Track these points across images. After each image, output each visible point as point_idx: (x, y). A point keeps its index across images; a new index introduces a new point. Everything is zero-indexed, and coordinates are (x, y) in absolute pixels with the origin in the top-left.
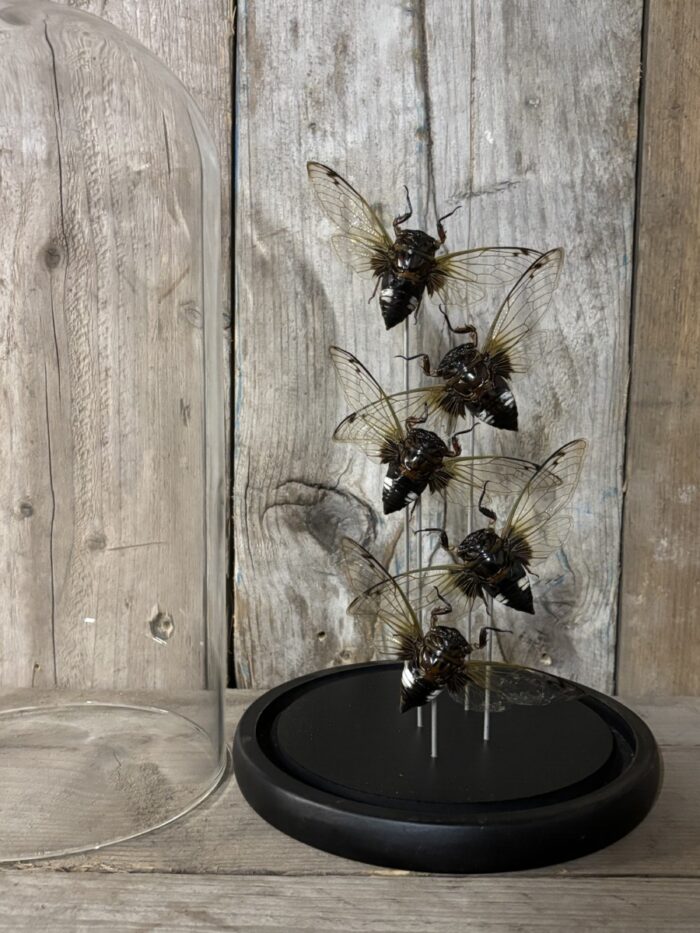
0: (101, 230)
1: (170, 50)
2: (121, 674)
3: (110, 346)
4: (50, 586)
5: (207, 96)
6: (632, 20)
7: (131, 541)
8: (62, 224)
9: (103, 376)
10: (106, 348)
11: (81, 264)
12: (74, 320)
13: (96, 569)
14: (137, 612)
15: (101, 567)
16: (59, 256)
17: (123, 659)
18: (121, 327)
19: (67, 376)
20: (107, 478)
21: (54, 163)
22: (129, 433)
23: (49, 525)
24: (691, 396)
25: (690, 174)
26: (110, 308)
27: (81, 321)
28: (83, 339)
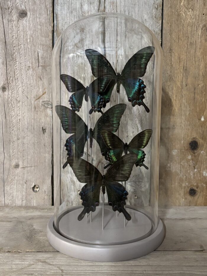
0: (18, 82)
1: (36, 34)
2: (24, 202)
3: (20, 113)
4: (3, 178)
5: (46, 46)
6: (159, 27)
7: (26, 165)
8: (7, 80)
9: (18, 121)
10: (19, 113)
11: (12, 91)
12: (10, 106)
13: (16, 174)
14: (28, 184)
15: (18, 173)
16: (6, 89)
17: (24, 197)
18: (24, 108)
19: (8, 121)
20: (20, 149)
21: (5, 64)
22: (26, 136)
23: (3, 161)
24: (175, 126)
25: (174, 67)
26: (20, 103)
27: (12, 106)
28: (13, 111)
